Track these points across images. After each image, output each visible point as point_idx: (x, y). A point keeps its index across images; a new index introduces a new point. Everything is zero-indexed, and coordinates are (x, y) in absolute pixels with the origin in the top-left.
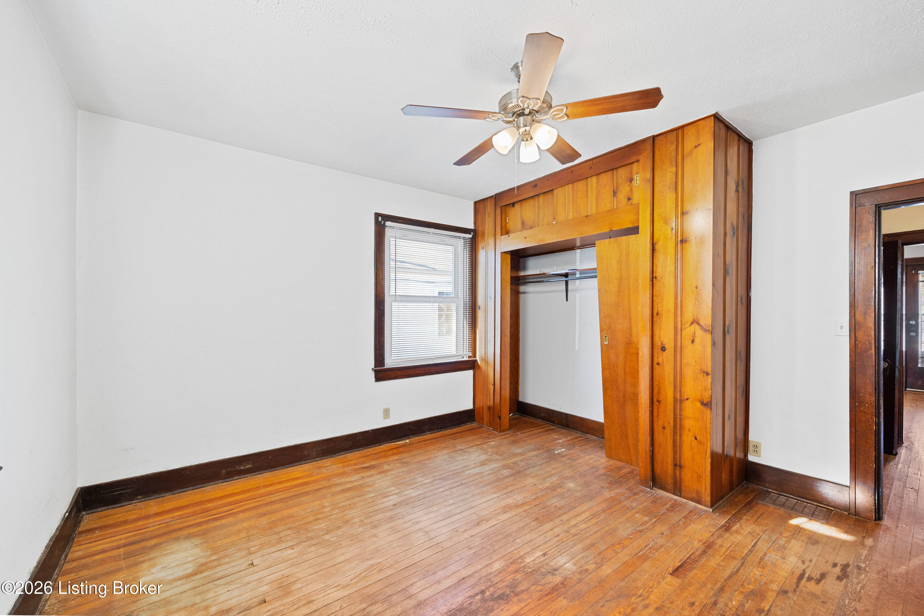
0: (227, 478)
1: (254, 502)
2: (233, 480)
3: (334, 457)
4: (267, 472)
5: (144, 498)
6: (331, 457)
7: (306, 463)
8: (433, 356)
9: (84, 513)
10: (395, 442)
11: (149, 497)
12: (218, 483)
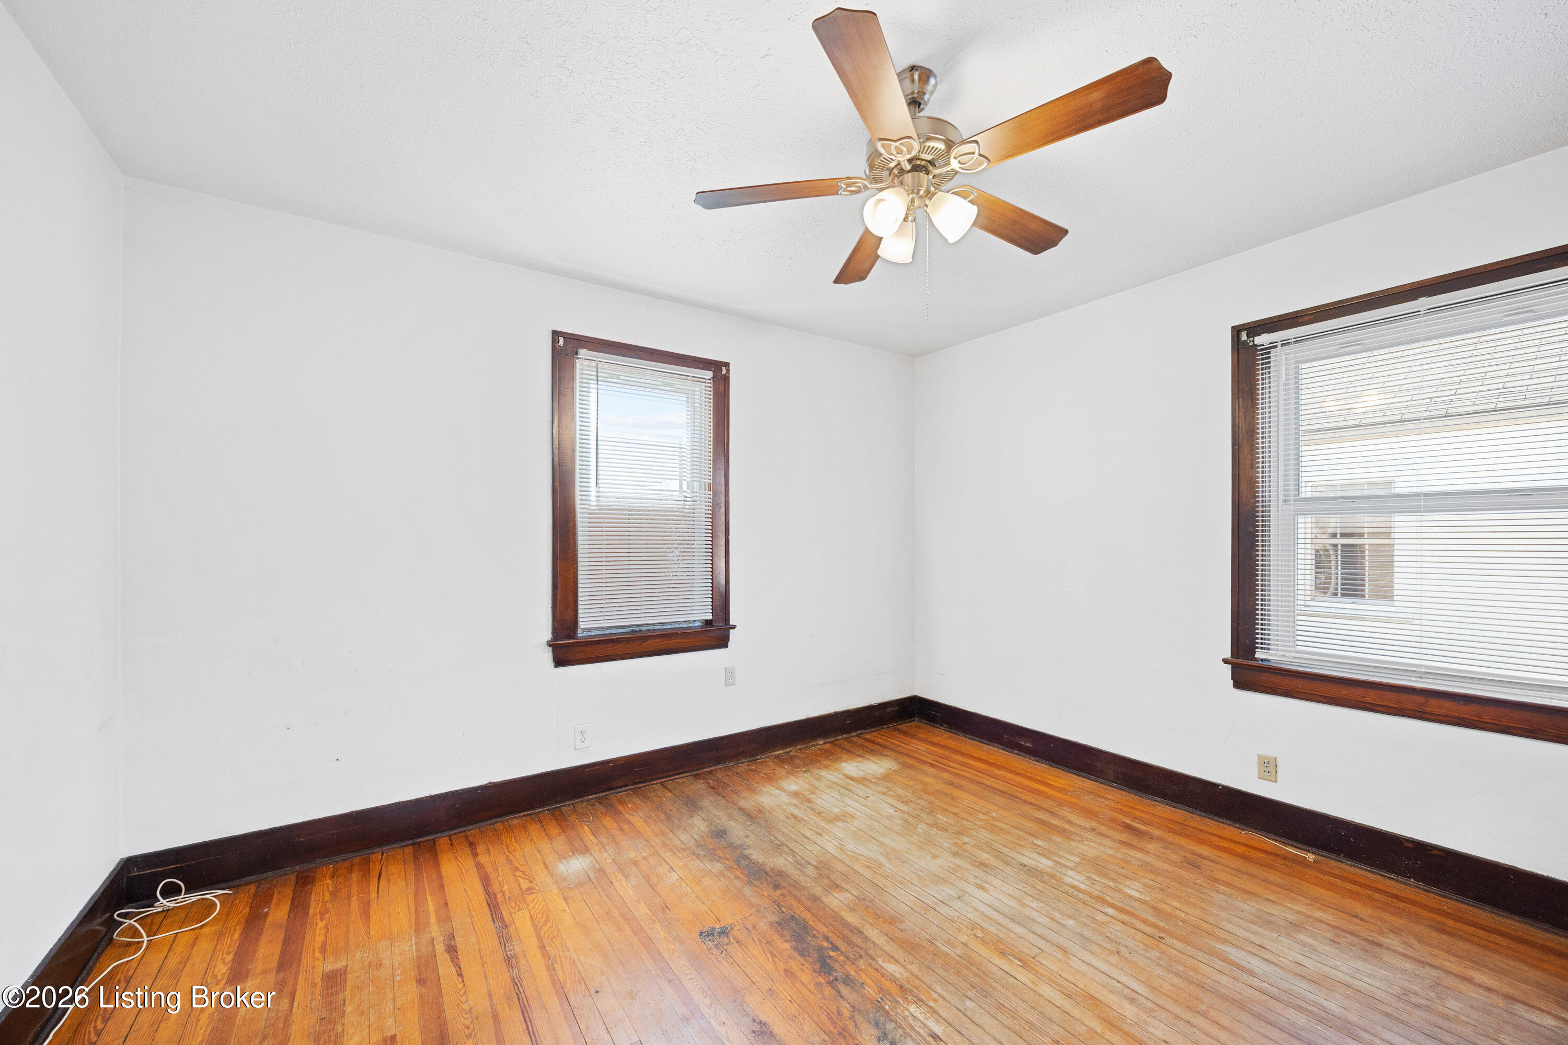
0: (1007, 747)
1: (974, 774)
2: (1012, 753)
3: (1142, 797)
4: (1047, 765)
5: (948, 728)
6: (1136, 795)
7: (1096, 781)
8: (1426, 667)
9: (916, 719)
10: (1285, 844)
11: (951, 729)
12: (999, 748)
